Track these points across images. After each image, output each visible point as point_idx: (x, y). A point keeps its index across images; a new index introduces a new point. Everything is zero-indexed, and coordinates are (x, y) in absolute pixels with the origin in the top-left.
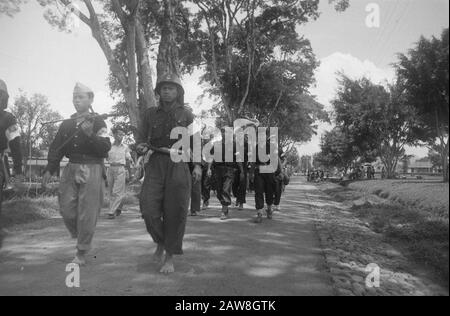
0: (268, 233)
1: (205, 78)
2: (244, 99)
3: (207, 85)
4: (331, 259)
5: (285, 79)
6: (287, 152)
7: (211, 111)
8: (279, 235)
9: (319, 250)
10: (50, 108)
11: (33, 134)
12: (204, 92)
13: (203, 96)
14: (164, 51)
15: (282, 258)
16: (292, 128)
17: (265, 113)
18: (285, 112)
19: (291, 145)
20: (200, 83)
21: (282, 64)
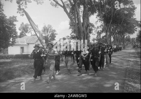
0: (112, 73)
1: (98, 16)
2: (111, 22)
3: (99, 18)
4: (126, 81)
5: (125, 14)
6: (126, 37)
7: (100, 26)
8: (115, 73)
9: (124, 78)
10: (52, 29)
11: (48, 36)
12: (98, 20)
13: (97, 21)
14: (85, 13)
15: (114, 81)
16: (128, 30)
17: (118, 26)
18: (125, 25)
19: (128, 35)
20: (97, 17)
21: (123, 9)
